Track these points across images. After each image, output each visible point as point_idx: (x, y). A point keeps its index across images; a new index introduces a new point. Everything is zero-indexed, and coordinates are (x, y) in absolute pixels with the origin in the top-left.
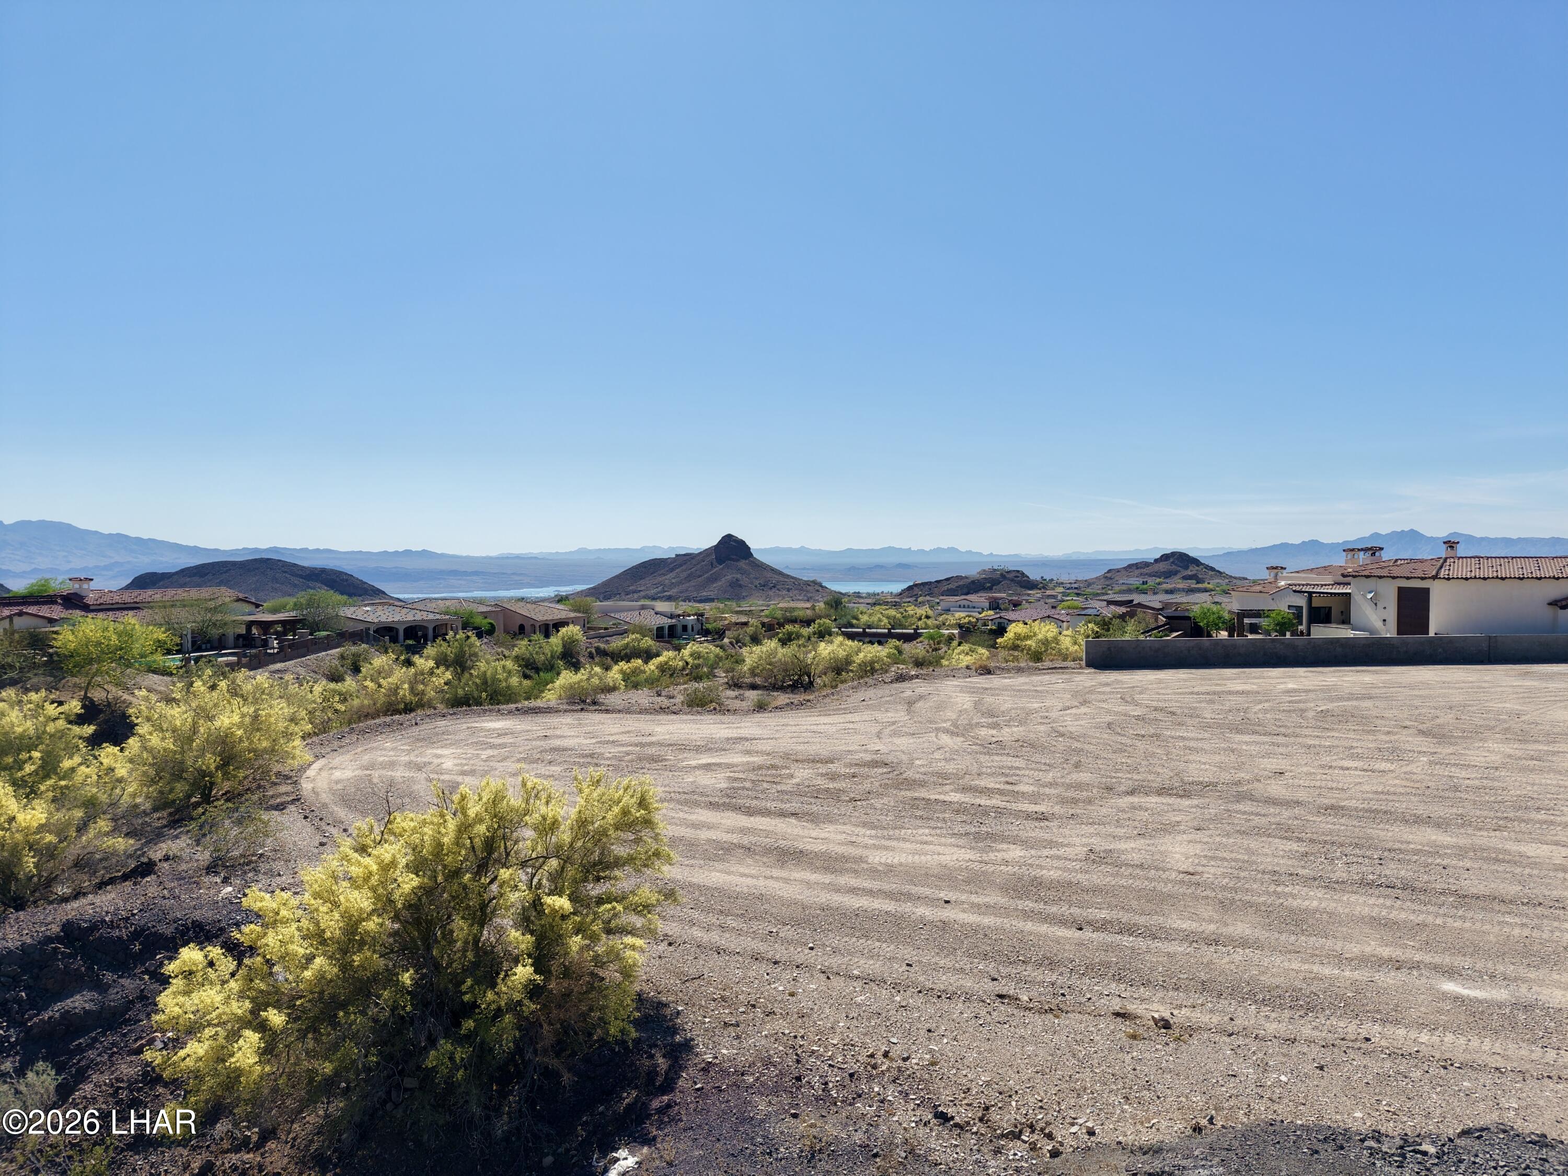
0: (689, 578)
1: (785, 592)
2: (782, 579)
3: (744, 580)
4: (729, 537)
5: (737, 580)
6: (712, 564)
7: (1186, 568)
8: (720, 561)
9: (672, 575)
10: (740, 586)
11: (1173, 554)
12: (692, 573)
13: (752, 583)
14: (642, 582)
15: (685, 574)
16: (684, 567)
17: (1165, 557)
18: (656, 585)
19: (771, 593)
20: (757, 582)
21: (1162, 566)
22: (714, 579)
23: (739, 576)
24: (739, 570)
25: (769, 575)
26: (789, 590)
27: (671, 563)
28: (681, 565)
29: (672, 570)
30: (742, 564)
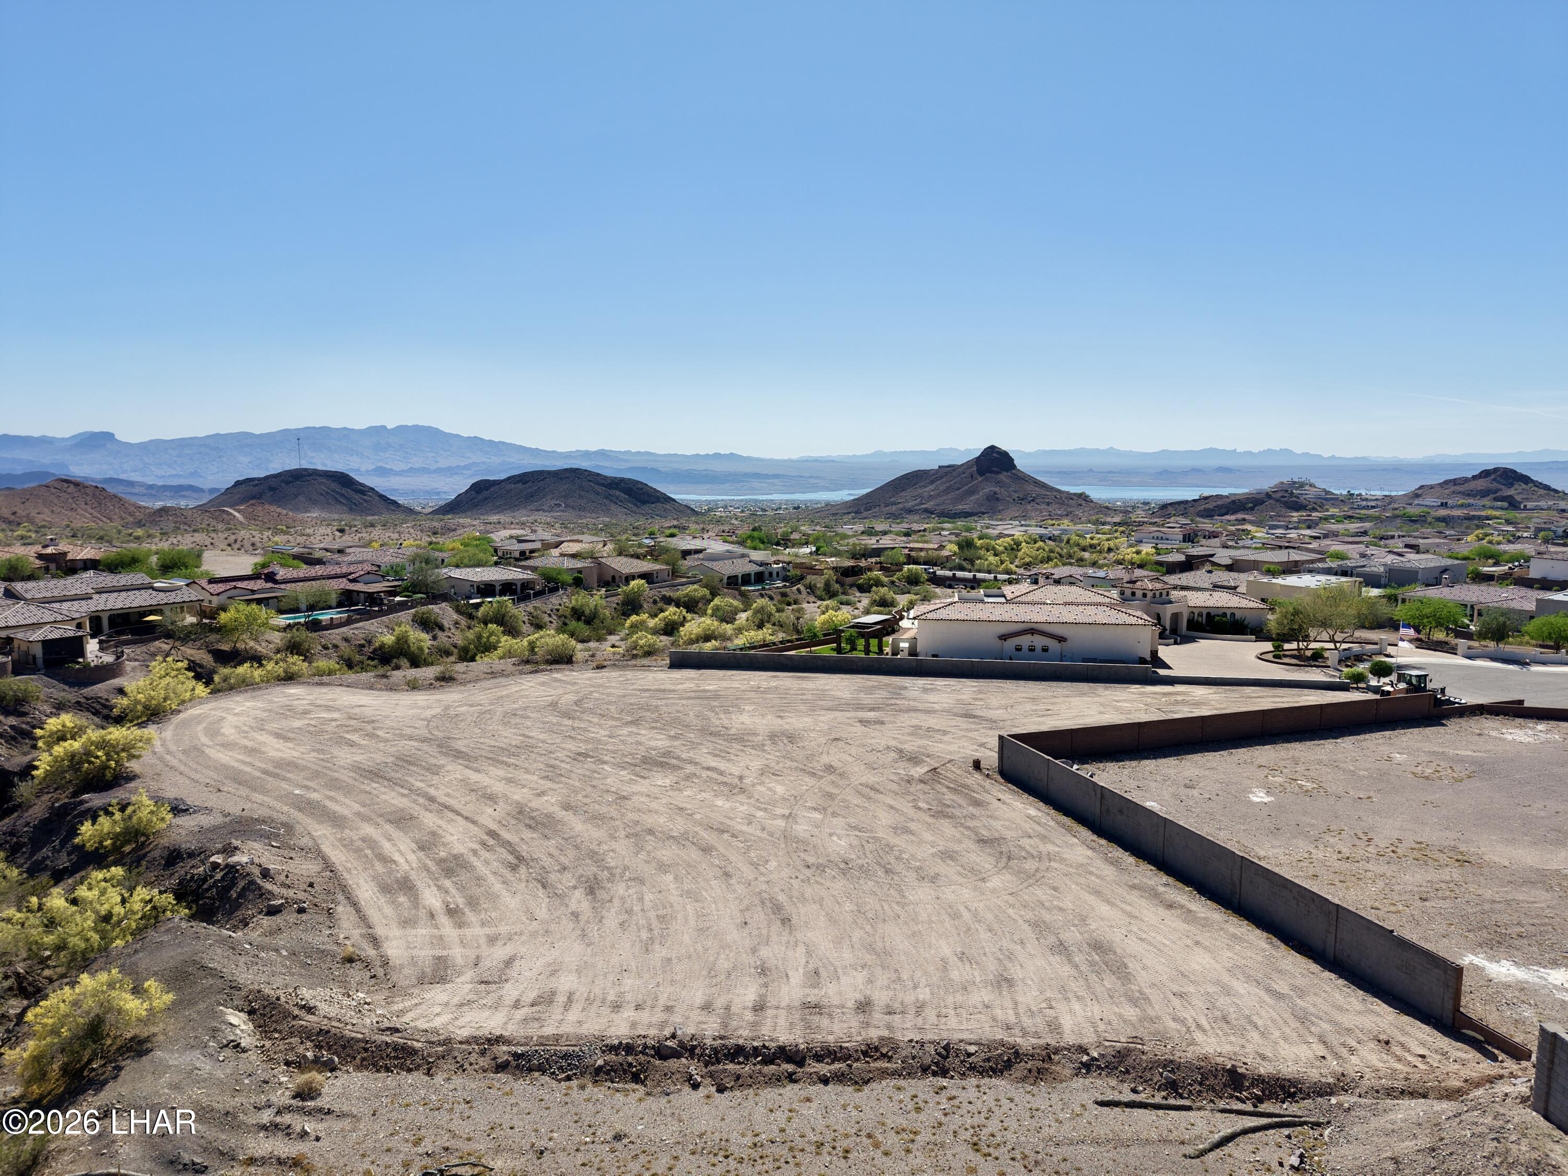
0: (946, 491)
1: (1043, 506)
2: (1043, 492)
3: (1002, 492)
4: (992, 448)
5: (995, 493)
6: (972, 477)
7: (1511, 485)
8: (981, 472)
9: (932, 487)
10: (998, 499)
11: (1496, 470)
12: (951, 486)
13: (1010, 496)
14: (903, 494)
15: (944, 486)
16: (944, 479)
17: (1485, 474)
18: (915, 498)
19: (1029, 507)
20: (1015, 496)
21: (1481, 484)
22: (972, 492)
23: (997, 489)
24: (999, 483)
25: (1029, 488)
26: (1048, 504)
27: (933, 475)
28: (942, 477)
29: (932, 482)
30: (1003, 476)
